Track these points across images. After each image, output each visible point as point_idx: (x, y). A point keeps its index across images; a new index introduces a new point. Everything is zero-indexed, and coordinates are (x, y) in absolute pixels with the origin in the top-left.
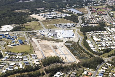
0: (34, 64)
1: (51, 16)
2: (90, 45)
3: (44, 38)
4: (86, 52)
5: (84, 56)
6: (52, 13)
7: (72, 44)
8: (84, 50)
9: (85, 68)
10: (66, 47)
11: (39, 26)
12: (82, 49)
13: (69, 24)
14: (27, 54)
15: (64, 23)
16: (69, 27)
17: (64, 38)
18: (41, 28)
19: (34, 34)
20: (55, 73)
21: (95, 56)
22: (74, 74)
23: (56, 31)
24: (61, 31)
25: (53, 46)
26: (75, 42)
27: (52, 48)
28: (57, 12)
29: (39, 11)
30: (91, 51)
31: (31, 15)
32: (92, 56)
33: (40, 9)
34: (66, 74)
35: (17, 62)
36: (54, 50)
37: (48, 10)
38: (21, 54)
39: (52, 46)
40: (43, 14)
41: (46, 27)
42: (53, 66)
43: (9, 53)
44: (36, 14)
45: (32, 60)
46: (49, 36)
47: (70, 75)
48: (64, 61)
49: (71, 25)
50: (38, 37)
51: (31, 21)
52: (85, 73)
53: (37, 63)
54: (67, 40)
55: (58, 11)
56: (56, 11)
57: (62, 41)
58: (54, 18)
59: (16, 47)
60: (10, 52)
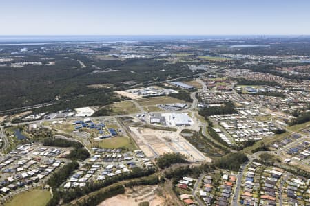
0: (145, 166)
1: (148, 92)
2: (221, 135)
3: (147, 126)
4: (216, 146)
5: (216, 152)
6: (149, 88)
7: (192, 135)
8: (213, 143)
9: (222, 170)
10: (184, 139)
11: (134, 109)
12: (209, 141)
13: (179, 104)
14: (128, 150)
15: (171, 103)
16: (181, 109)
17: (176, 125)
18: (138, 111)
19: (130, 120)
20: (181, 178)
21: (233, 151)
22: (209, 180)
23: (163, 115)
24: (170, 114)
25: (165, 138)
26: (195, 131)
27: (163, 140)
28: (156, 87)
29: (127, 85)
30: (225, 143)
31: (118, 92)
32: (229, 152)
33: (128, 83)
34: (197, 180)
35: (117, 164)
36: (167, 143)
37: (141, 84)
38: (118, 151)
39: (163, 138)
40: (136, 90)
41: (145, 109)
42: (175, 167)
43: (99, 150)
44: (124, 90)
45: (140, 160)
46: (153, 123)
47: (203, 181)
48: (188, 160)
49: (182, 106)
50: (136, 125)
51: (119, 101)
52: (225, 177)
53: (148, 164)
54: (183, 128)
55: (157, 85)
56: (155, 85)
57: (175, 130)
58: (154, 96)
59: (108, 141)
60: (101, 148)
